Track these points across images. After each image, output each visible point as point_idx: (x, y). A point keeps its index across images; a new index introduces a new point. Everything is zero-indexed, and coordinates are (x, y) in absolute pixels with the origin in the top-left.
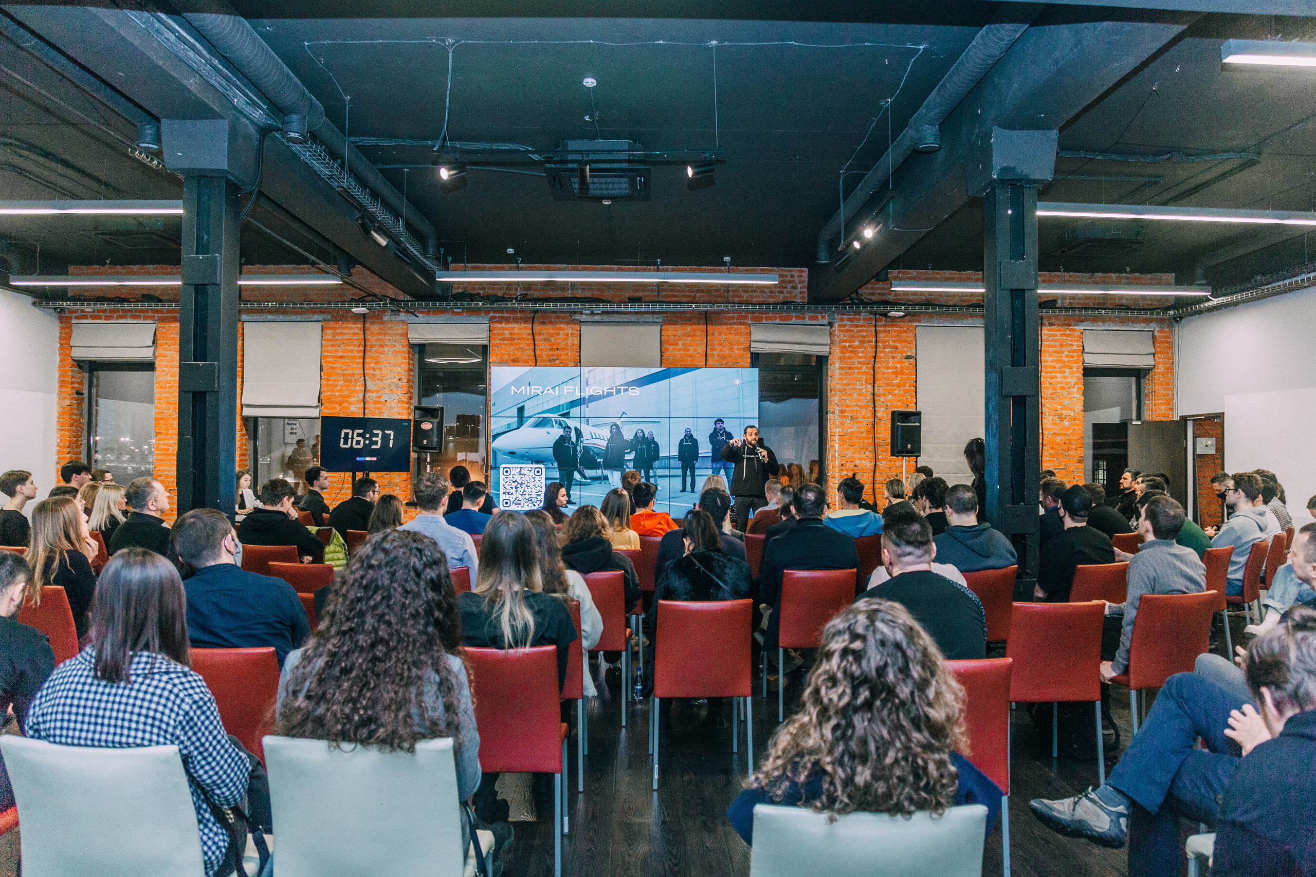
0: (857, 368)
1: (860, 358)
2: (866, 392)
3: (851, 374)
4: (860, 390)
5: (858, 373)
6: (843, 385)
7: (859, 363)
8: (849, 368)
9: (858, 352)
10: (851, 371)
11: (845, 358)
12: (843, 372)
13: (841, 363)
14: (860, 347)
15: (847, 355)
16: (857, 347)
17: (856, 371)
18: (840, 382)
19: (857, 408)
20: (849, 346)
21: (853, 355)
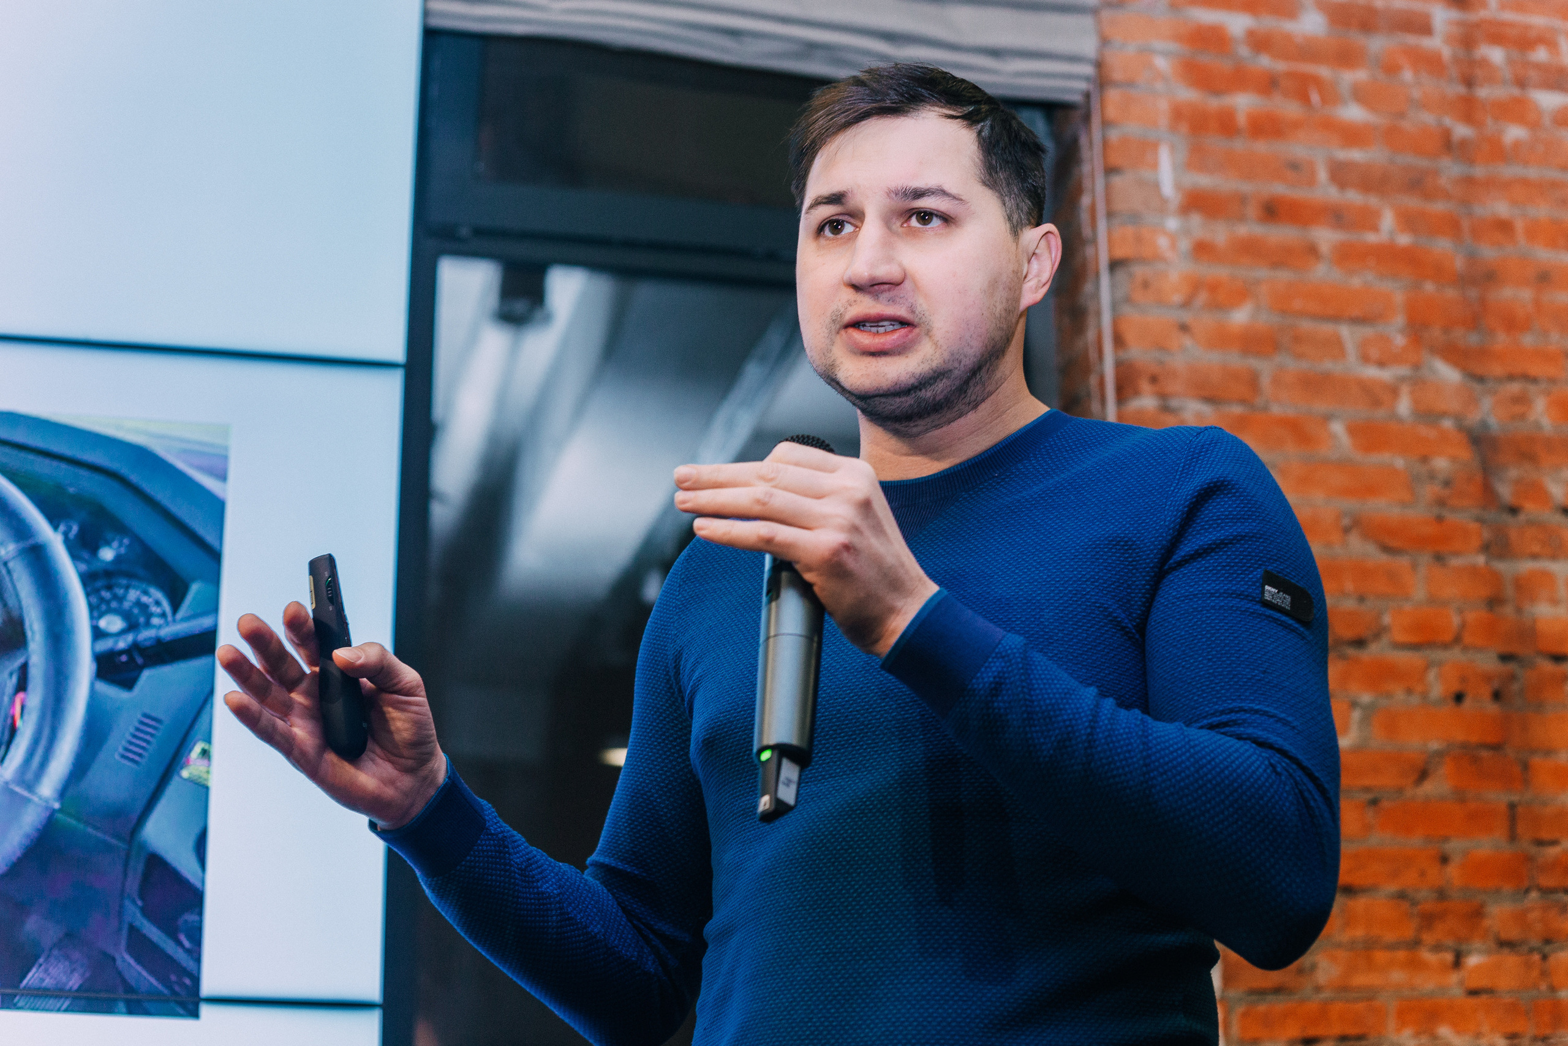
0: (1336, 216)
1: (1352, 135)
2: (1427, 415)
3: (1280, 257)
4: (1373, 394)
5: (1347, 256)
6: (1222, 339)
7: (1340, 174)
8: (1272, 211)
9: (1330, 95)
10: (1281, 234)
11: (1226, 124)
12: (1220, 234)
13: (1197, 158)
14: (1346, 57)
15: (1243, 103)
16: (1309, 51)
17: (1326, 237)
18: (1204, 320)
19: (1358, 547)
20: (1260, 42)
21: (1289, 108)
